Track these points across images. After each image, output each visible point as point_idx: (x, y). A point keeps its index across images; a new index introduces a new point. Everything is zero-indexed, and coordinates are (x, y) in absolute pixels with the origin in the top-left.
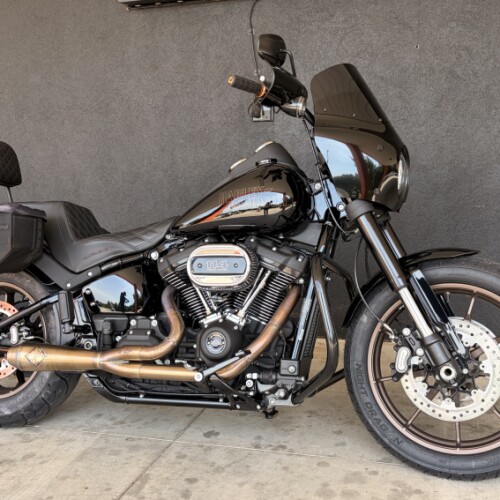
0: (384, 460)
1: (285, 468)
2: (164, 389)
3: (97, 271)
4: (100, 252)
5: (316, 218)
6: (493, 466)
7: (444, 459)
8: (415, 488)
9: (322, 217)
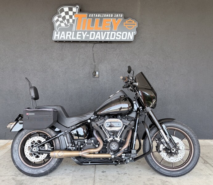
0: (153, 174)
1: (131, 179)
2: (95, 160)
3: (75, 127)
4: (75, 121)
5: (134, 110)
6: (183, 172)
7: (171, 172)
8: (166, 180)
9: (136, 110)
